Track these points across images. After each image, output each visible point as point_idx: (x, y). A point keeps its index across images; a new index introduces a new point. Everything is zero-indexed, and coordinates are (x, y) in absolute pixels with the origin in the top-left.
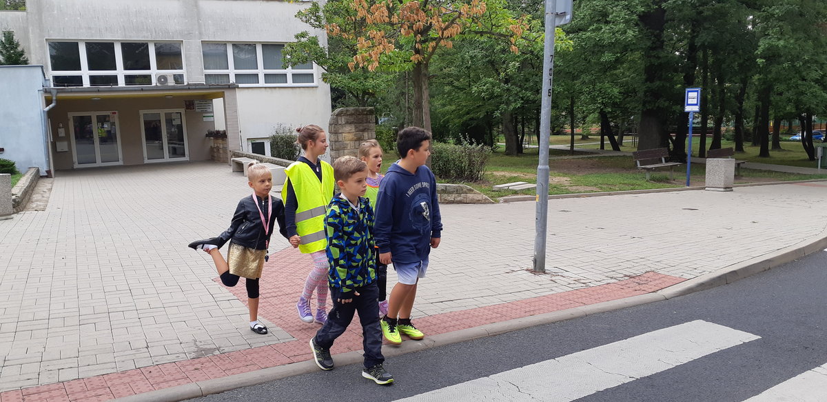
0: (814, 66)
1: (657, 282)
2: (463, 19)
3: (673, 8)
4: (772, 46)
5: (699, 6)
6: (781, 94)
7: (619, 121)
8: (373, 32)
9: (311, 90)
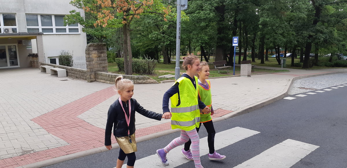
0: (280, 29)
1: (222, 113)
2: (144, 7)
3: (228, 5)
4: (265, 20)
5: (238, 4)
6: (268, 39)
7: (208, 50)
8: (104, 11)
9: (77, 35)
